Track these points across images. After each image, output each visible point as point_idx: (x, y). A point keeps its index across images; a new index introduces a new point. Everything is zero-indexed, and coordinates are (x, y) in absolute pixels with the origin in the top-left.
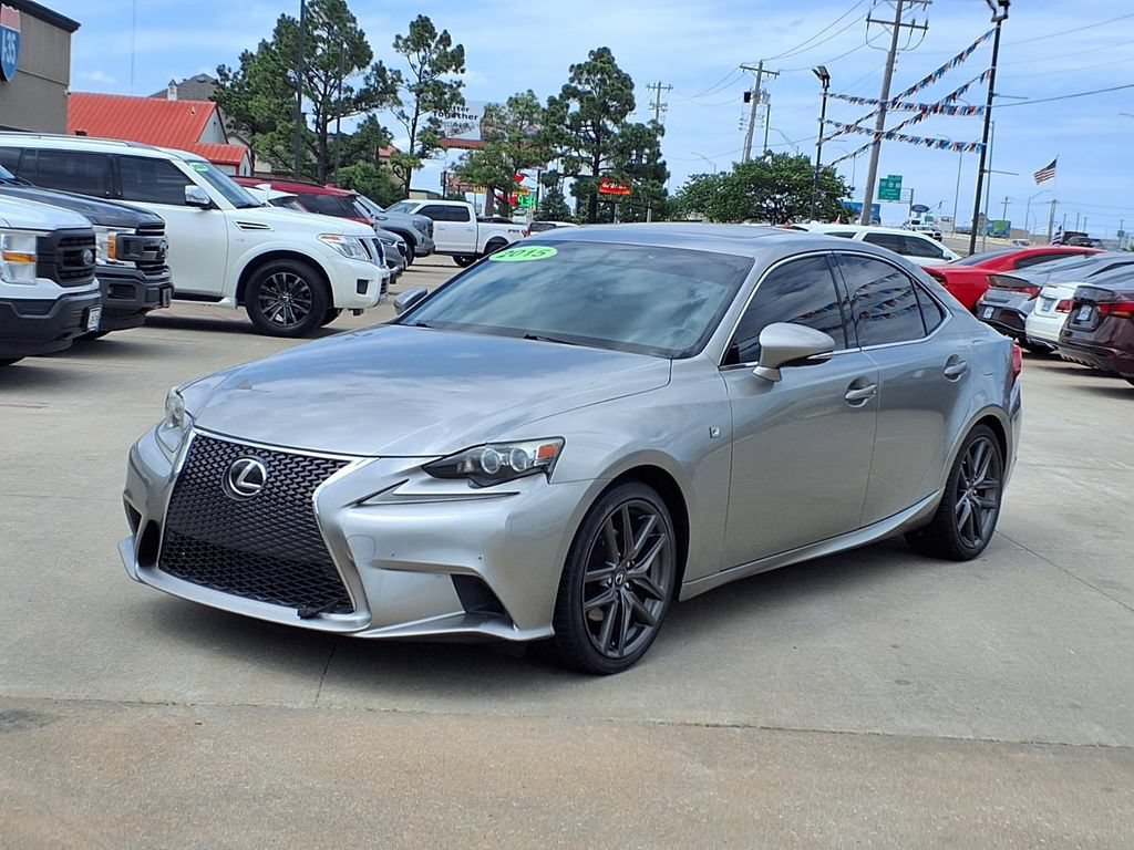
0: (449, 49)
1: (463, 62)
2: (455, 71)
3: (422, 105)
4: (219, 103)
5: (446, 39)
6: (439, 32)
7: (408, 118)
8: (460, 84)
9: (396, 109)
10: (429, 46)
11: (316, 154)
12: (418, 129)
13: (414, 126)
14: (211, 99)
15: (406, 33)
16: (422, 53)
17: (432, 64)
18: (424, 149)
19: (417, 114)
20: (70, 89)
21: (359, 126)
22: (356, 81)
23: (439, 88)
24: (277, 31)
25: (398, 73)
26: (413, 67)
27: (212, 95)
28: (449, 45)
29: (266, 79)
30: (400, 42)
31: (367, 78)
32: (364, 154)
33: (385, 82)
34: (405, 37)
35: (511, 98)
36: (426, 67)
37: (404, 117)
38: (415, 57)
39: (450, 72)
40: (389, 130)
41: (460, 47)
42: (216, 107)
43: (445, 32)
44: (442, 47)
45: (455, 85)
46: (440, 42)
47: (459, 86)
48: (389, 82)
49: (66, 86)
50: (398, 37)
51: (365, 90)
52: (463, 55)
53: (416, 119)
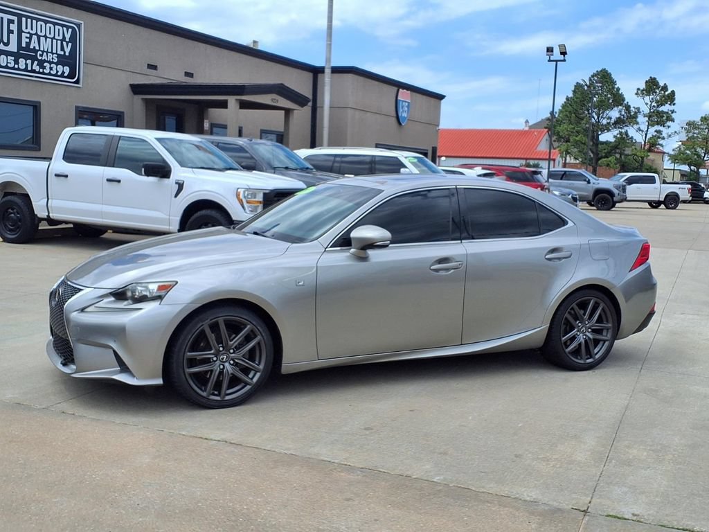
0: (667, 93)
1: (674, 99)
2: (670, 104)
3: (651, 124)
4: (549, 129)
5: (665, 88)
6: (662, 84)
7: (642, 131)
8: (673, 111)
9: (635, 126)
10: (656, 93)
11: (592, 152)
12: (648, 137)
13: (646, 135)
14: (546, 128)
15: (643, 86)
16: (652, 97)
17: (657, 102)
18: (650, 147)
19: (648, 128)
20: (441, 127)
21: (615, 137)
22: (615, 114)
23: (660, 114)
24: (574, 92)
25: (638, 109)
26: (647, 104)
27: (546, 126)
28: (667, 90)
29: (567, 116)
30: (639, 92)
31: (620, 111)
32: (618, 151)
33: (630, 113)
34: (642, 89)
35: (702, 117)
36: (654, 104)
37: (640, 130)
38: (647, 99)
39: (667, 105)
40: (634, 138)
41: (673, 92)
42: (548, 132)
43: (665, 84)
44: (663, 92)
45: (670, 112)
46: (662, 90)
47: (672, 113)
48: (632, 114)
49: (438, 126)
50: (638, 89)
51: (619, 118)
52: (674, 95)
53: (647, 130)
